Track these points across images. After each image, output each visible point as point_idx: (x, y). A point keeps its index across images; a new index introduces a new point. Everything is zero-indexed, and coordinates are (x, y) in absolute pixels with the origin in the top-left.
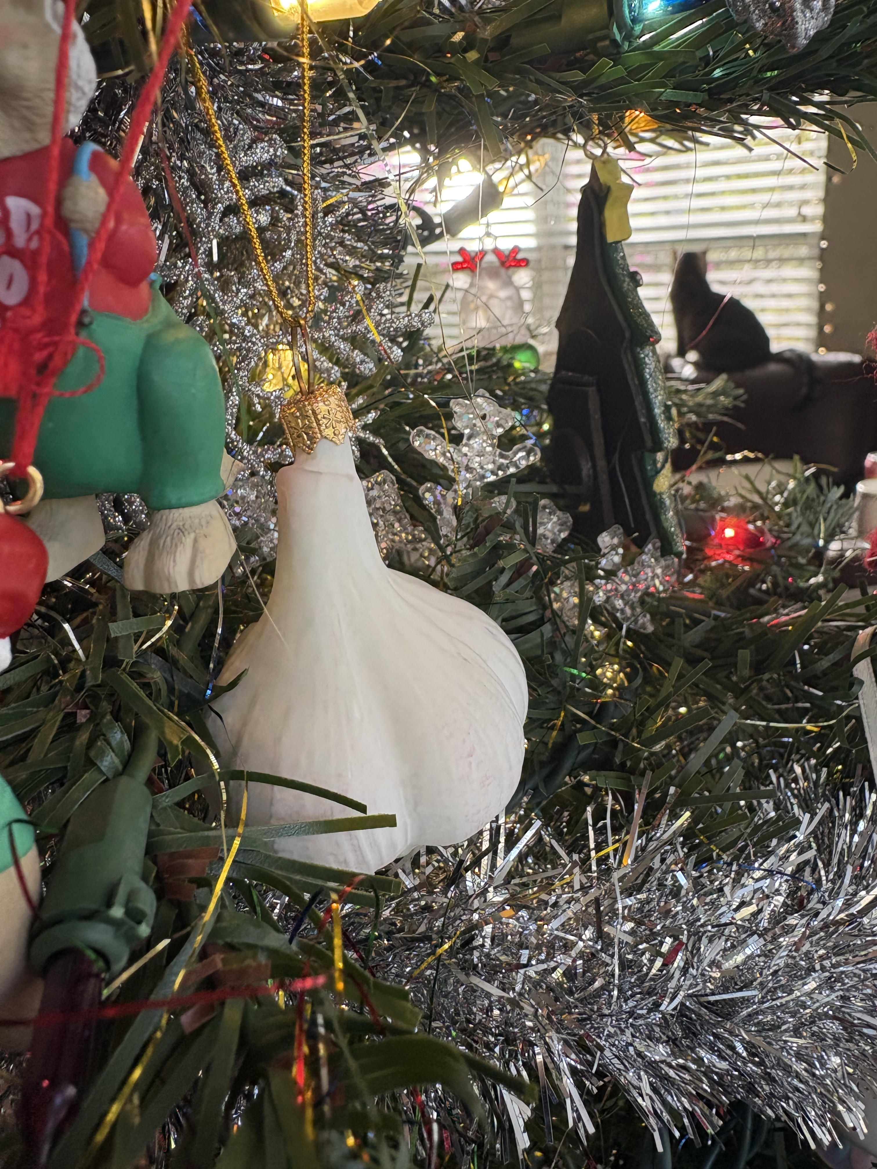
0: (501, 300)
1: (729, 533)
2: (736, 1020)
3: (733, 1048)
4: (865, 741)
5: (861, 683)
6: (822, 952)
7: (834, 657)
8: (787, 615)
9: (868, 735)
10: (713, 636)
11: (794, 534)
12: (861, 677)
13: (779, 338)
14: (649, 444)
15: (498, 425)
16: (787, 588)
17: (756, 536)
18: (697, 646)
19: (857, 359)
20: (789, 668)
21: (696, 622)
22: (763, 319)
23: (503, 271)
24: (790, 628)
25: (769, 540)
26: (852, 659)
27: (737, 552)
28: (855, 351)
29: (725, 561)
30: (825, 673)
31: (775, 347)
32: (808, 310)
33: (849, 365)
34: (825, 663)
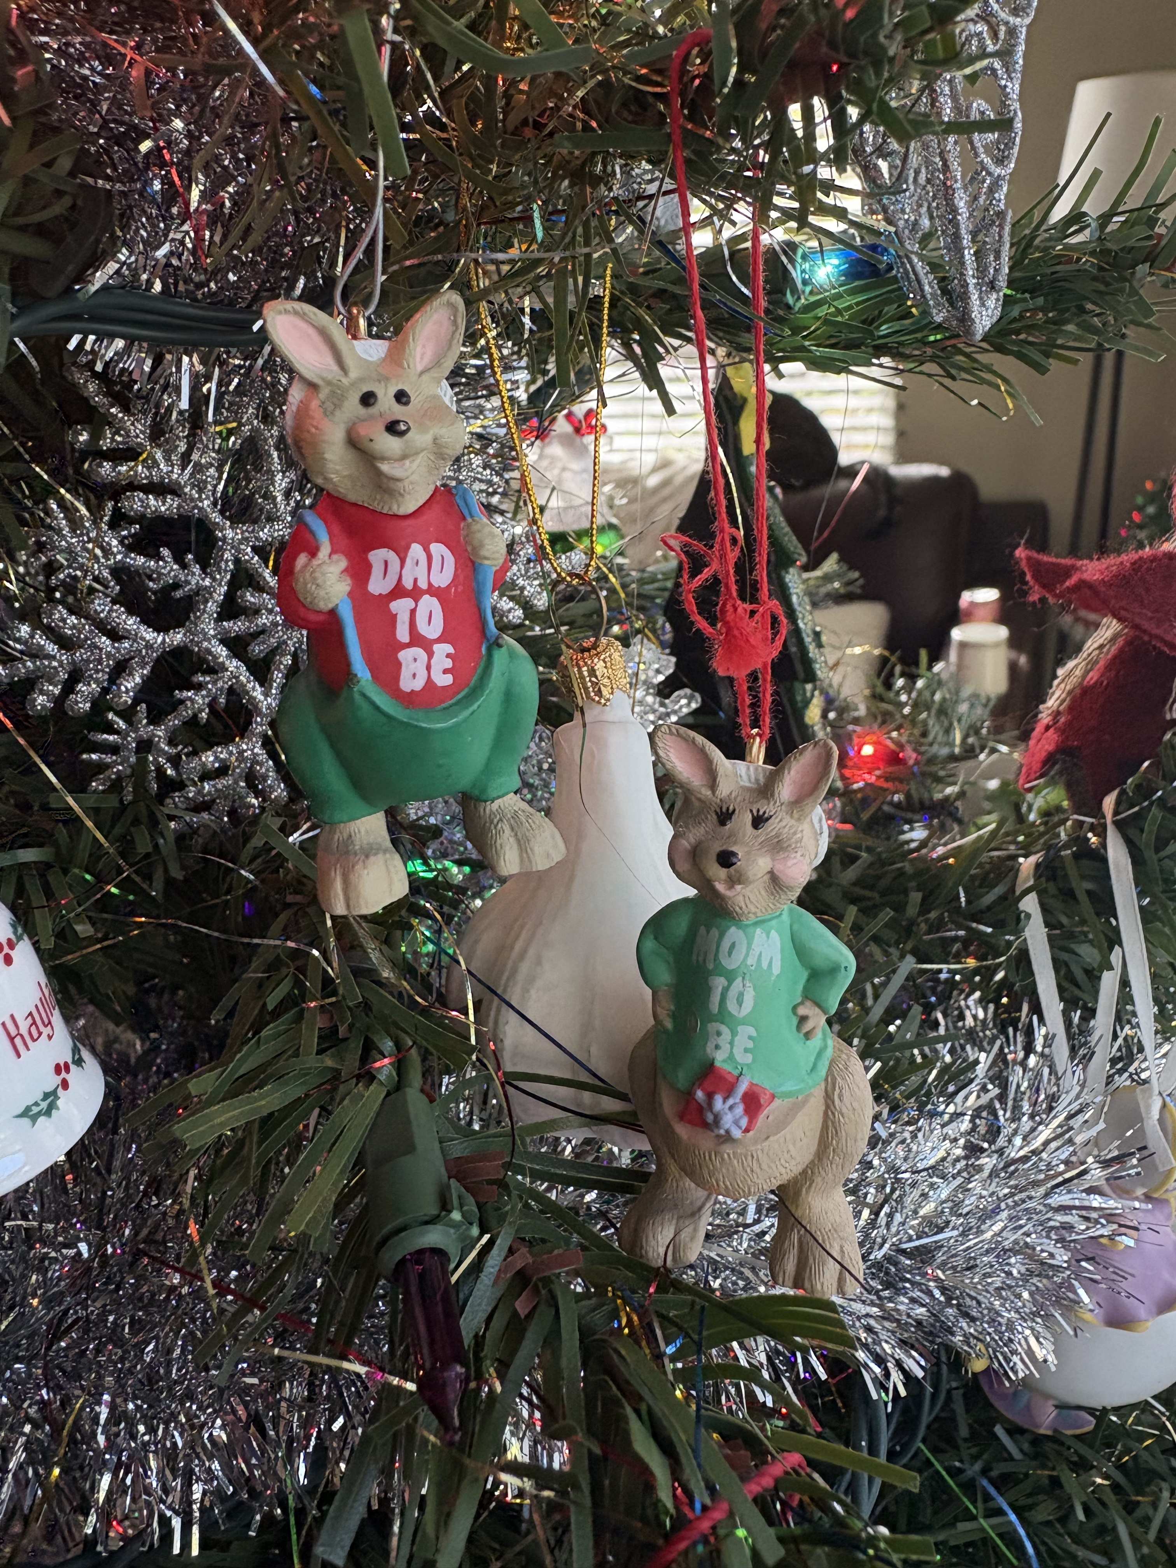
0: (575, 473)
1: (868, 750)
2: (935, 1264)
3: (930, 1294)
4: (1032, 974)
5: (1028, 916)
6: (1006, 1191)
7: (999, 890)
8: (945, 845)
9: (1035, 967)
10: (871, 872)
11: (931, 744)
12: (1028, 910)
13: (850, 447)
14: (801, 674)
15: (658, 671)
16: (921, 803)
17: (893, 752)
18: (854, 884)
19: (944, 472)
20: (954, 904)
21: (854, 859)
22: (828, 421)
23: (577, 439)
24: (951, 861)
25: (910, 755)
26: (1018, 893)
27: (878, 773)
28: (941, 462)
29: (867, 784)
30: (989, 908)
31: (845, 459)
32: (882, 409)
33: (934, 480)
34: (989, 898)
